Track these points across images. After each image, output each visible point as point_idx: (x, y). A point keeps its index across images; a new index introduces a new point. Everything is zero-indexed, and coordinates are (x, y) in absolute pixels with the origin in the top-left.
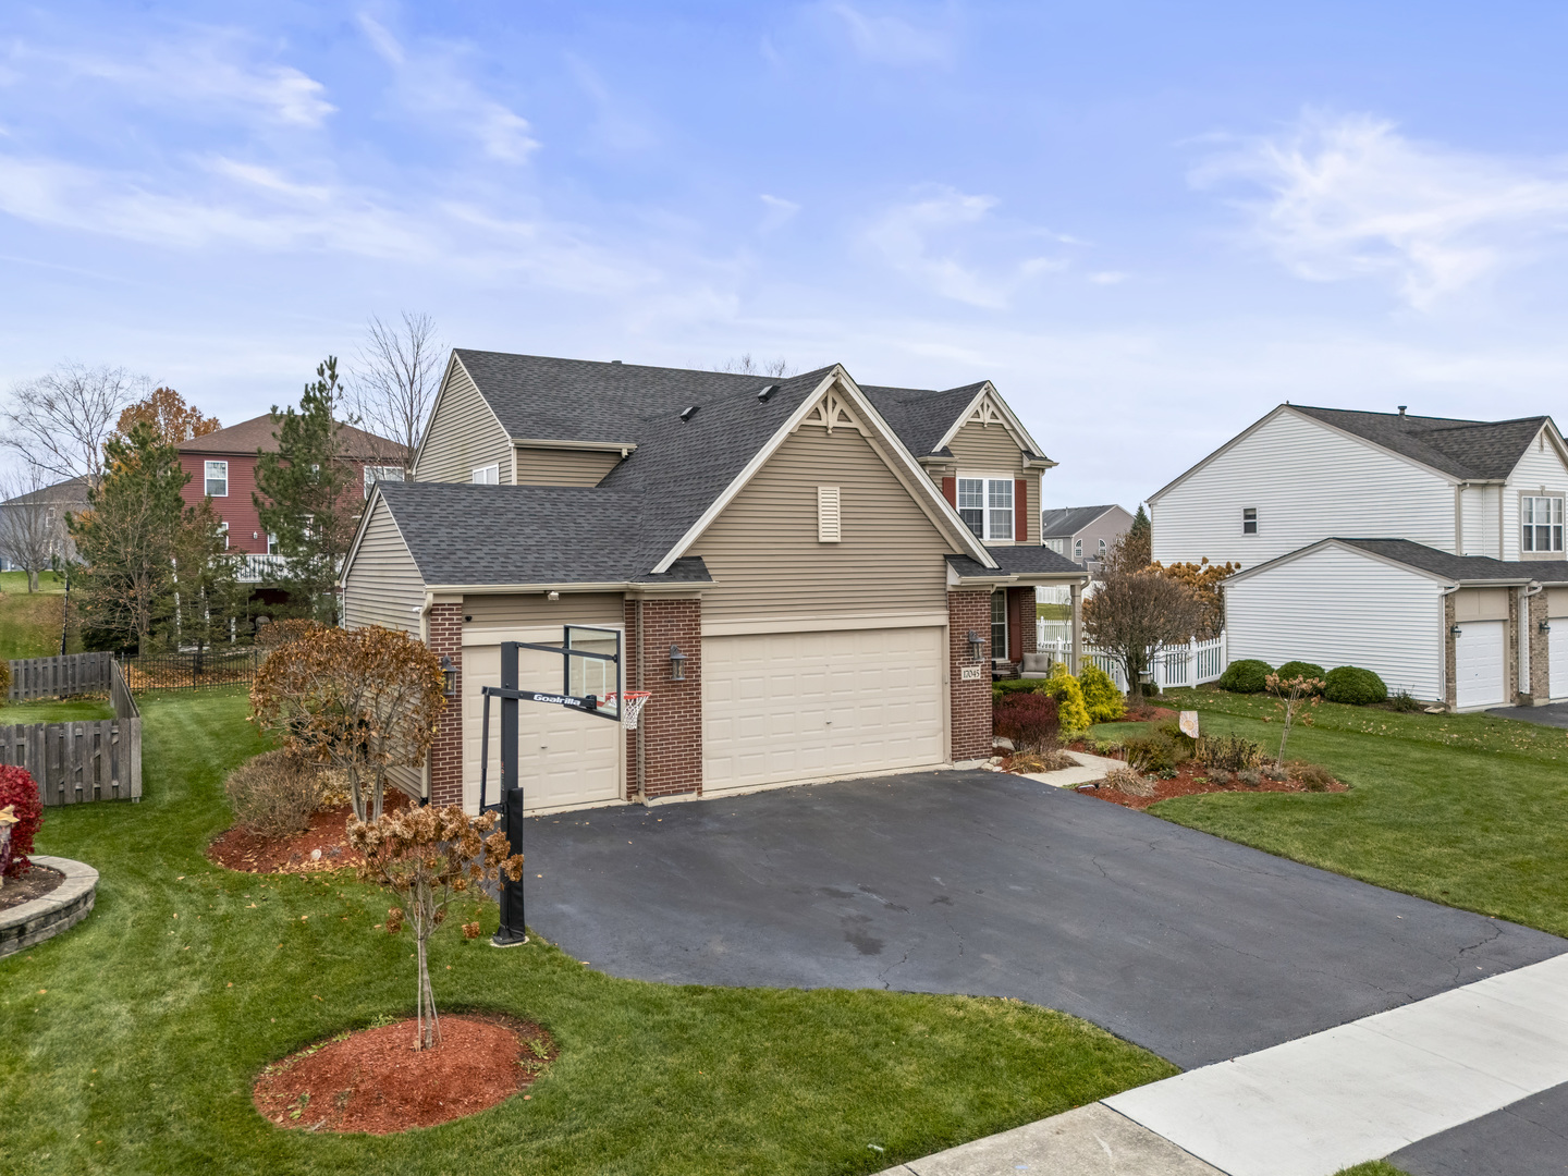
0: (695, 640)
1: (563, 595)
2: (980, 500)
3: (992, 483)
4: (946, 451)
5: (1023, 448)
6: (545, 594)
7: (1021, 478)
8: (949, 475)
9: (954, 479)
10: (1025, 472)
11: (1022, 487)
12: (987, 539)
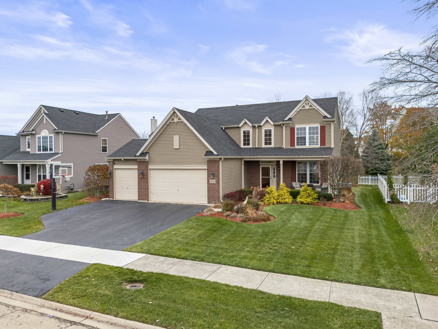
0: (147, 169)
1: (124, 160)
2: (305, 133)
3: (310, 128)
4: (290, 119)
5: (324, 115)
6: (121, 160)
7: (323, 125)
8: (293, 126)
9: (295, 128)
10: (325, 123)
11: (323, 129)
12: (307, 146)
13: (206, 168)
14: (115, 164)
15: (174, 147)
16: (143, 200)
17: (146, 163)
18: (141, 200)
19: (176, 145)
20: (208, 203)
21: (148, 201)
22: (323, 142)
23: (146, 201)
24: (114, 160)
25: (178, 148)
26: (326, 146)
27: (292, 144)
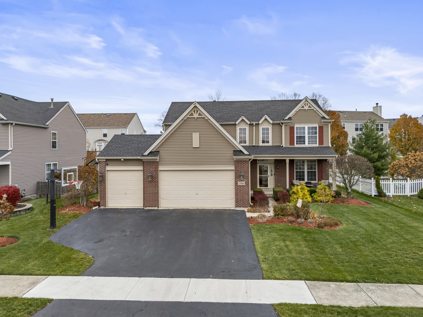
0: (157, 171)
1: (125, 160)
2: (304, 133)
3: (309, 128)
4: (290, 119)
5: (322, 116)
6: (120, 160)
7: (321, 125)
8: (292, 126)
9: (294, 127)
10: (322, 123)
11: (321, 128)
12: (307, 145)
13: (233, 168)
14: (108, 164)
15: (193, 145)
16: (151, 207)
17: (156, 164)
18: (149, 207)
19: (196, 143)
20: (236, 207)
21: (158, 207)
22: (321, 142)
23: (156, 208)
24: (107, 160)
25: (198, 146)
26: (324, 145)
27: (292, 143)
